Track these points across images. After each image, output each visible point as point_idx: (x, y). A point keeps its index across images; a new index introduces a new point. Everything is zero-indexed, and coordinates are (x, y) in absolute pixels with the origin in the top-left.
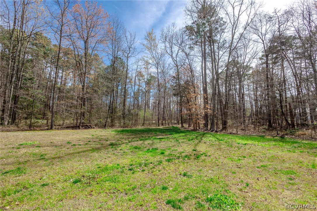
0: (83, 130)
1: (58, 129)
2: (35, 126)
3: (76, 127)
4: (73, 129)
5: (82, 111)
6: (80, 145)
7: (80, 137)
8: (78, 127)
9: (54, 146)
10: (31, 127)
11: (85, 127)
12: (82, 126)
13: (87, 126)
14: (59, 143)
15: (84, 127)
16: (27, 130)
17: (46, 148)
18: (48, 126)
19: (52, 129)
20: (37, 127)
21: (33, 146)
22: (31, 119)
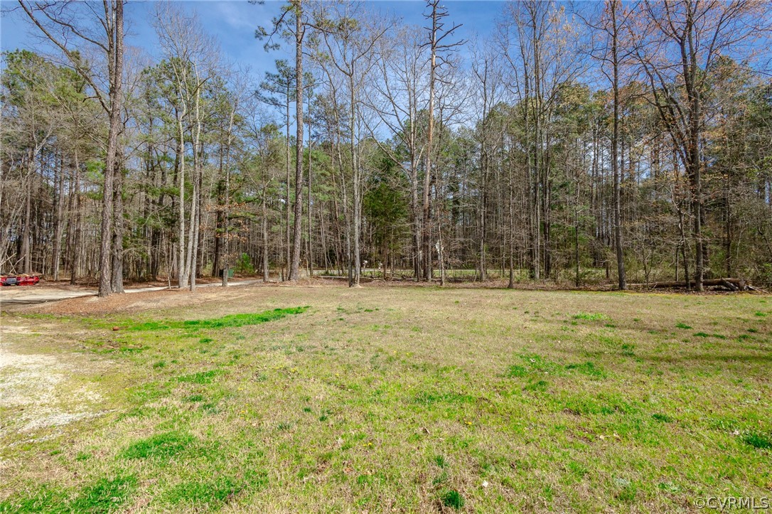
0: (710, 296)
1: (637, 290)
2: (585, 281)
3: (686, 285)
4: (677, 292)
5: (700, 239)
6: (722, 337)
7: (710, 313)
8: (692, 285)
9: (644, 329)
10: (579, 284)
11: (716, 287)
12: (706, 284)
13: (722, 283)
14: (656, 323)
15: (712, 287)
16: (574, 289)
17: (627, 331)
18: (611, 282)
19: (622, 289)
20: (591, 283)
21: (598, 322)
22: (577, 266)
